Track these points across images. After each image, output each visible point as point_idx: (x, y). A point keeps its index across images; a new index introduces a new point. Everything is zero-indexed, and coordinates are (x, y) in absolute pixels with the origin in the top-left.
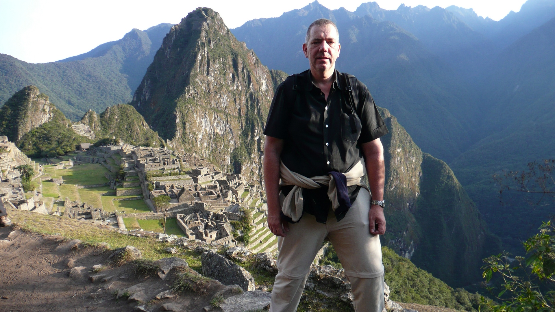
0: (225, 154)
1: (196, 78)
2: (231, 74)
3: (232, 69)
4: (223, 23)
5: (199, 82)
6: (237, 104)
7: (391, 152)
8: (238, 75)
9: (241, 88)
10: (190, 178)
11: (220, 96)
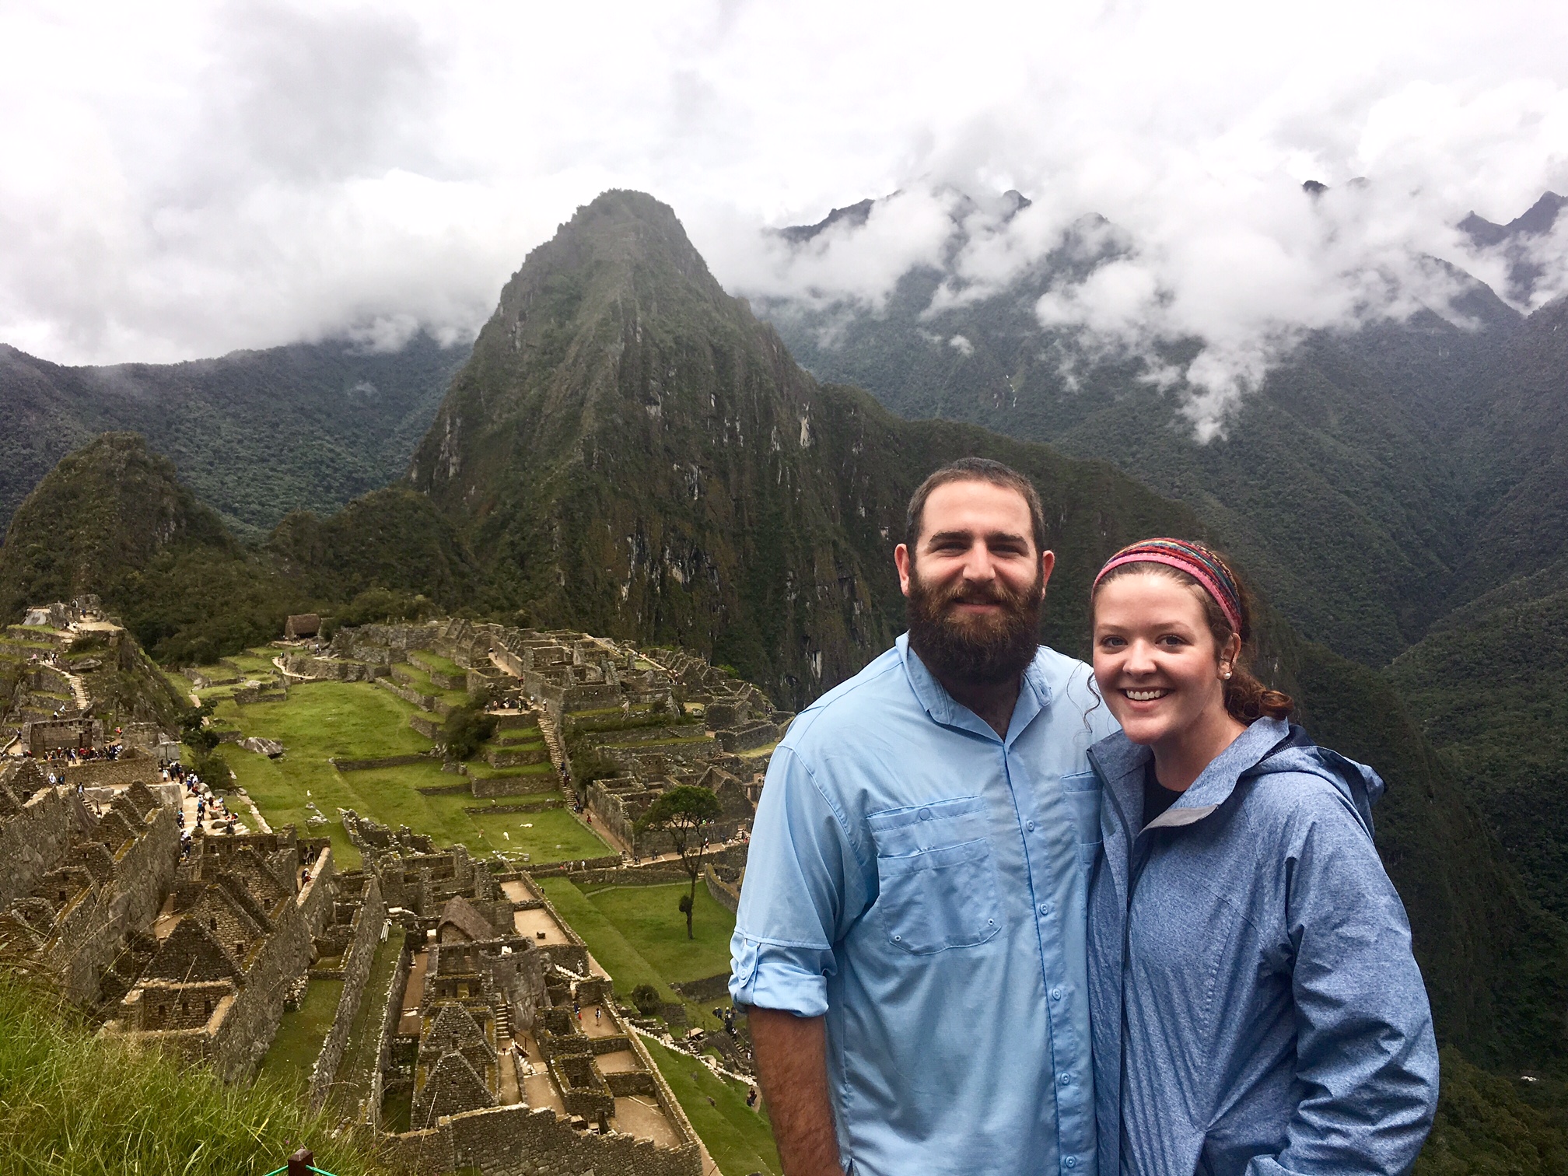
3: (714, 382)
4: (685, 238)
8: (733, 397)
9: (744, 441)
10: (711, 735)
11: (682, 464)
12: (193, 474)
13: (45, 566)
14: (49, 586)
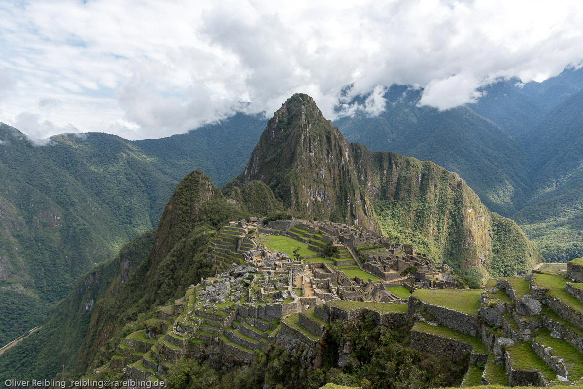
0: (325, 218)
1: (302, 155)
2: (326, 149)
3: (326, 146)
4: (316, 106)
5: (304, 158)
6: (332, 175)
7: (463, 213)
8: (331, 149)
9: (335, 161)
10: (387, 250)
11: (320, 169)
12: (165, 169)
13: (186, 205)
14: (187, 210)
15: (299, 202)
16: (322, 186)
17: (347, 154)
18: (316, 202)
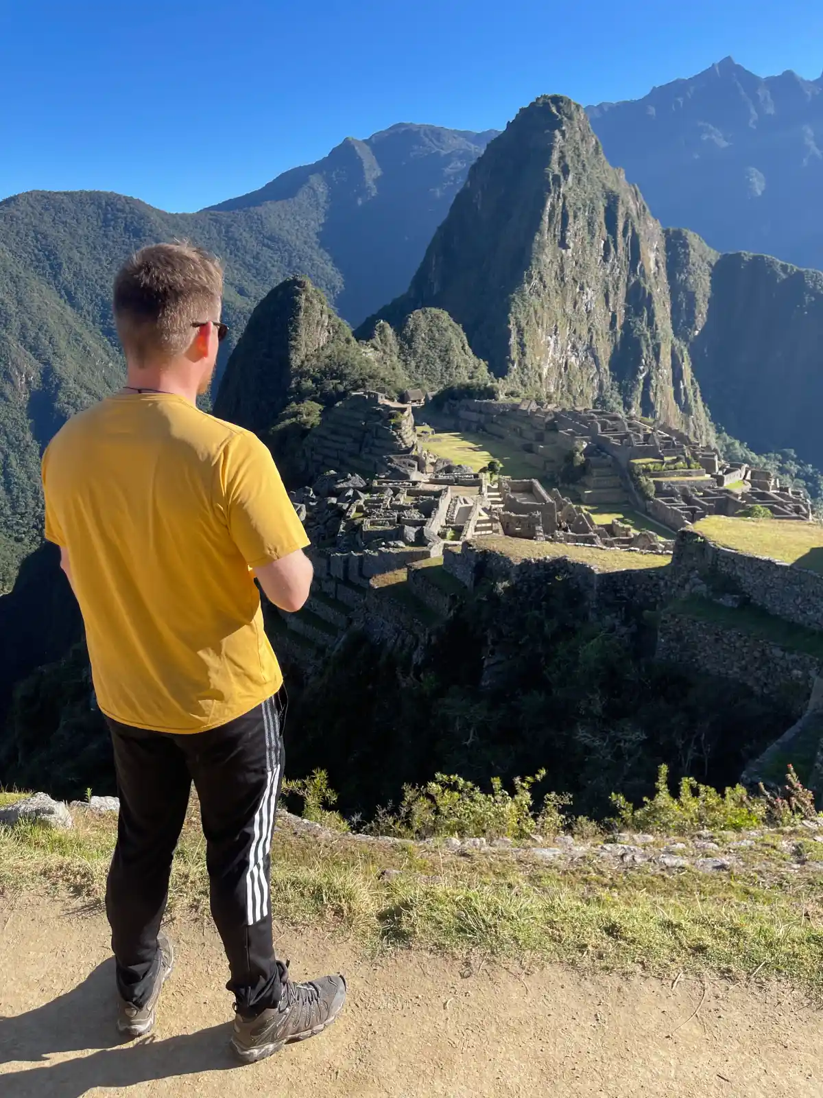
1: (543, 252)
2: (603, 242)
3: (604, 231)
5: (547, 261)
6: (610, 304)
8: (615, 242)
9: (620, 273)
10: (708, 476)
11: (582, 288)
15: (526, 366)
16: (584, 332)
17: (652, 256)
18: (566, 368)
